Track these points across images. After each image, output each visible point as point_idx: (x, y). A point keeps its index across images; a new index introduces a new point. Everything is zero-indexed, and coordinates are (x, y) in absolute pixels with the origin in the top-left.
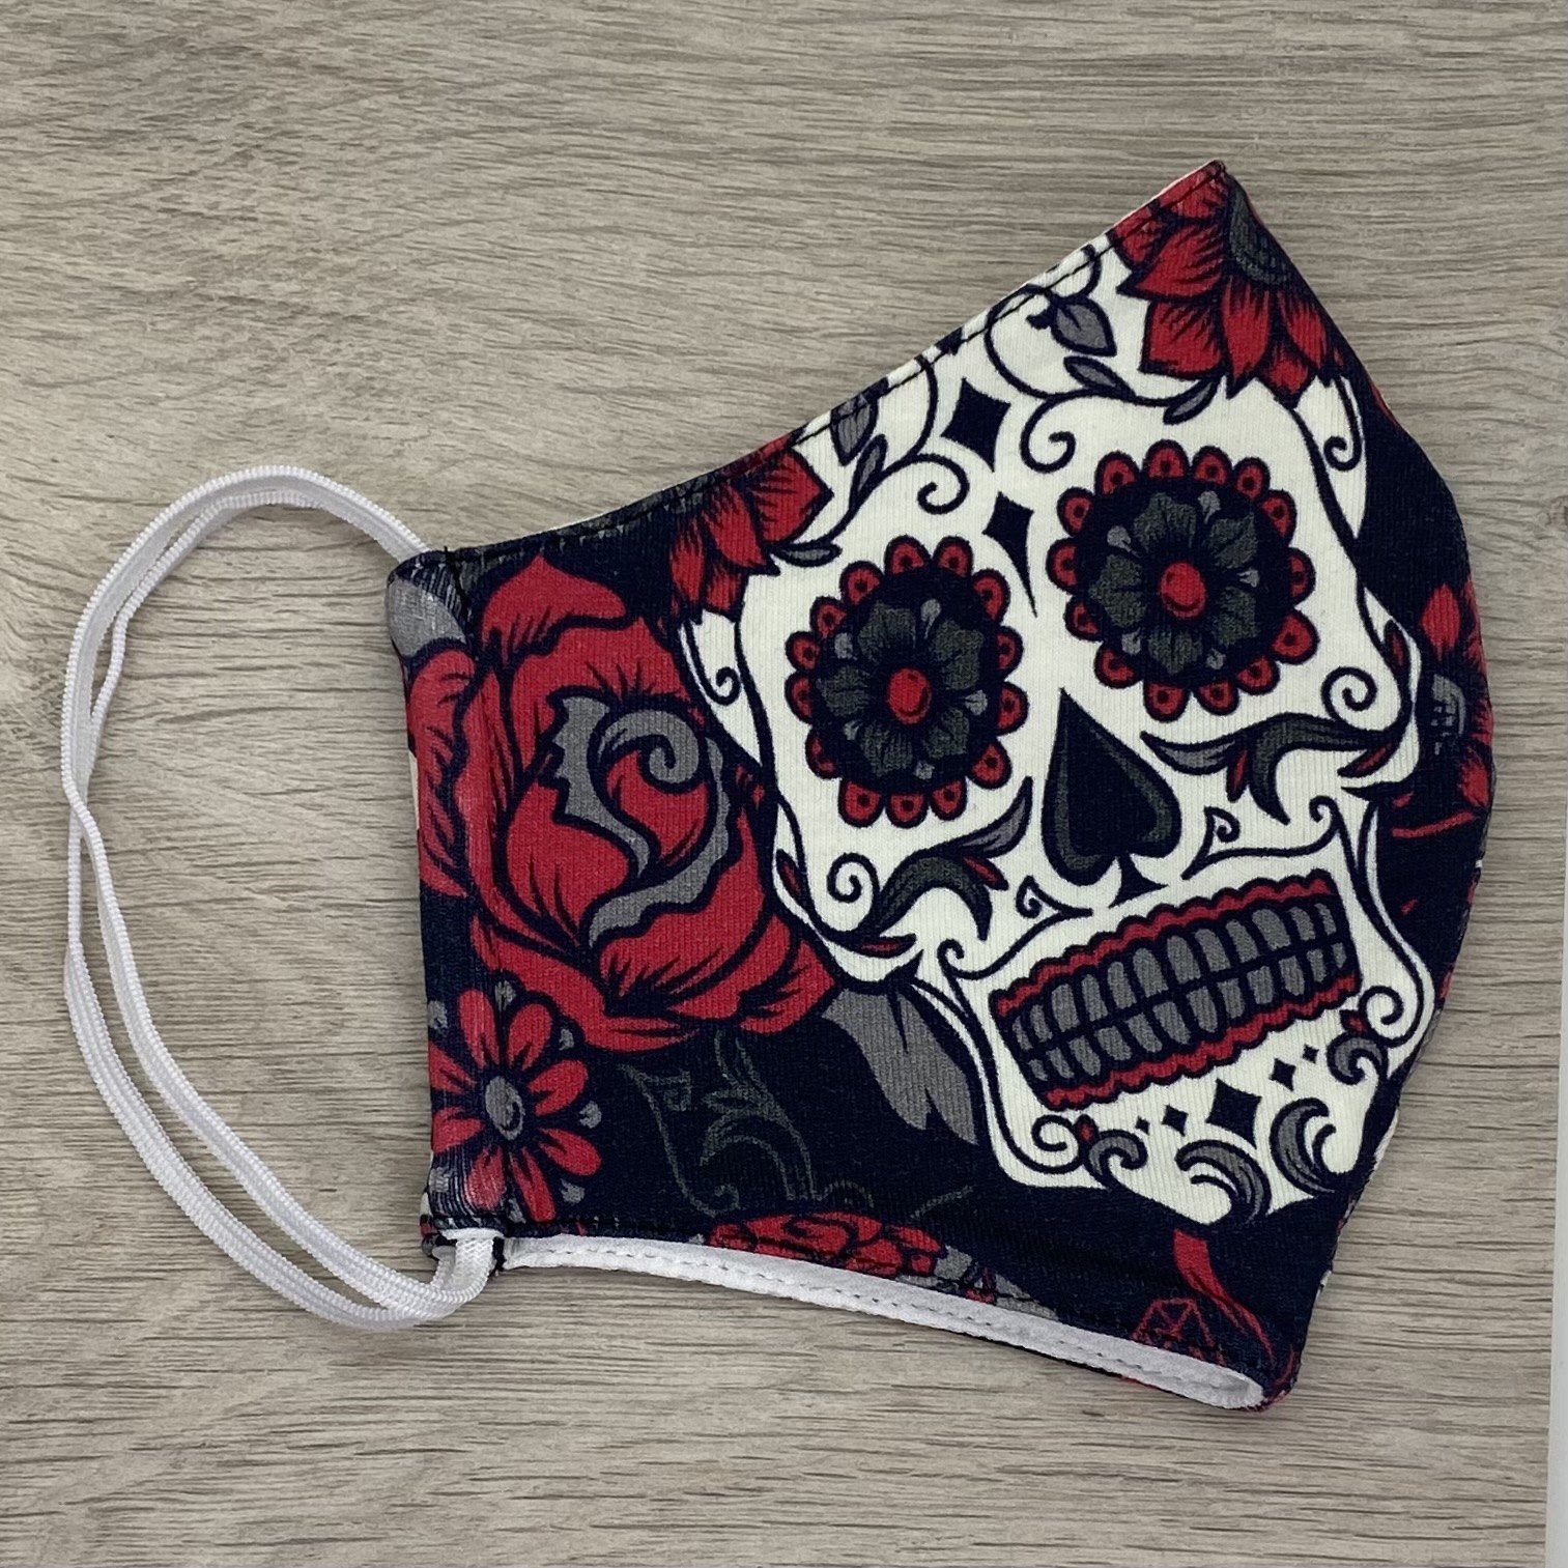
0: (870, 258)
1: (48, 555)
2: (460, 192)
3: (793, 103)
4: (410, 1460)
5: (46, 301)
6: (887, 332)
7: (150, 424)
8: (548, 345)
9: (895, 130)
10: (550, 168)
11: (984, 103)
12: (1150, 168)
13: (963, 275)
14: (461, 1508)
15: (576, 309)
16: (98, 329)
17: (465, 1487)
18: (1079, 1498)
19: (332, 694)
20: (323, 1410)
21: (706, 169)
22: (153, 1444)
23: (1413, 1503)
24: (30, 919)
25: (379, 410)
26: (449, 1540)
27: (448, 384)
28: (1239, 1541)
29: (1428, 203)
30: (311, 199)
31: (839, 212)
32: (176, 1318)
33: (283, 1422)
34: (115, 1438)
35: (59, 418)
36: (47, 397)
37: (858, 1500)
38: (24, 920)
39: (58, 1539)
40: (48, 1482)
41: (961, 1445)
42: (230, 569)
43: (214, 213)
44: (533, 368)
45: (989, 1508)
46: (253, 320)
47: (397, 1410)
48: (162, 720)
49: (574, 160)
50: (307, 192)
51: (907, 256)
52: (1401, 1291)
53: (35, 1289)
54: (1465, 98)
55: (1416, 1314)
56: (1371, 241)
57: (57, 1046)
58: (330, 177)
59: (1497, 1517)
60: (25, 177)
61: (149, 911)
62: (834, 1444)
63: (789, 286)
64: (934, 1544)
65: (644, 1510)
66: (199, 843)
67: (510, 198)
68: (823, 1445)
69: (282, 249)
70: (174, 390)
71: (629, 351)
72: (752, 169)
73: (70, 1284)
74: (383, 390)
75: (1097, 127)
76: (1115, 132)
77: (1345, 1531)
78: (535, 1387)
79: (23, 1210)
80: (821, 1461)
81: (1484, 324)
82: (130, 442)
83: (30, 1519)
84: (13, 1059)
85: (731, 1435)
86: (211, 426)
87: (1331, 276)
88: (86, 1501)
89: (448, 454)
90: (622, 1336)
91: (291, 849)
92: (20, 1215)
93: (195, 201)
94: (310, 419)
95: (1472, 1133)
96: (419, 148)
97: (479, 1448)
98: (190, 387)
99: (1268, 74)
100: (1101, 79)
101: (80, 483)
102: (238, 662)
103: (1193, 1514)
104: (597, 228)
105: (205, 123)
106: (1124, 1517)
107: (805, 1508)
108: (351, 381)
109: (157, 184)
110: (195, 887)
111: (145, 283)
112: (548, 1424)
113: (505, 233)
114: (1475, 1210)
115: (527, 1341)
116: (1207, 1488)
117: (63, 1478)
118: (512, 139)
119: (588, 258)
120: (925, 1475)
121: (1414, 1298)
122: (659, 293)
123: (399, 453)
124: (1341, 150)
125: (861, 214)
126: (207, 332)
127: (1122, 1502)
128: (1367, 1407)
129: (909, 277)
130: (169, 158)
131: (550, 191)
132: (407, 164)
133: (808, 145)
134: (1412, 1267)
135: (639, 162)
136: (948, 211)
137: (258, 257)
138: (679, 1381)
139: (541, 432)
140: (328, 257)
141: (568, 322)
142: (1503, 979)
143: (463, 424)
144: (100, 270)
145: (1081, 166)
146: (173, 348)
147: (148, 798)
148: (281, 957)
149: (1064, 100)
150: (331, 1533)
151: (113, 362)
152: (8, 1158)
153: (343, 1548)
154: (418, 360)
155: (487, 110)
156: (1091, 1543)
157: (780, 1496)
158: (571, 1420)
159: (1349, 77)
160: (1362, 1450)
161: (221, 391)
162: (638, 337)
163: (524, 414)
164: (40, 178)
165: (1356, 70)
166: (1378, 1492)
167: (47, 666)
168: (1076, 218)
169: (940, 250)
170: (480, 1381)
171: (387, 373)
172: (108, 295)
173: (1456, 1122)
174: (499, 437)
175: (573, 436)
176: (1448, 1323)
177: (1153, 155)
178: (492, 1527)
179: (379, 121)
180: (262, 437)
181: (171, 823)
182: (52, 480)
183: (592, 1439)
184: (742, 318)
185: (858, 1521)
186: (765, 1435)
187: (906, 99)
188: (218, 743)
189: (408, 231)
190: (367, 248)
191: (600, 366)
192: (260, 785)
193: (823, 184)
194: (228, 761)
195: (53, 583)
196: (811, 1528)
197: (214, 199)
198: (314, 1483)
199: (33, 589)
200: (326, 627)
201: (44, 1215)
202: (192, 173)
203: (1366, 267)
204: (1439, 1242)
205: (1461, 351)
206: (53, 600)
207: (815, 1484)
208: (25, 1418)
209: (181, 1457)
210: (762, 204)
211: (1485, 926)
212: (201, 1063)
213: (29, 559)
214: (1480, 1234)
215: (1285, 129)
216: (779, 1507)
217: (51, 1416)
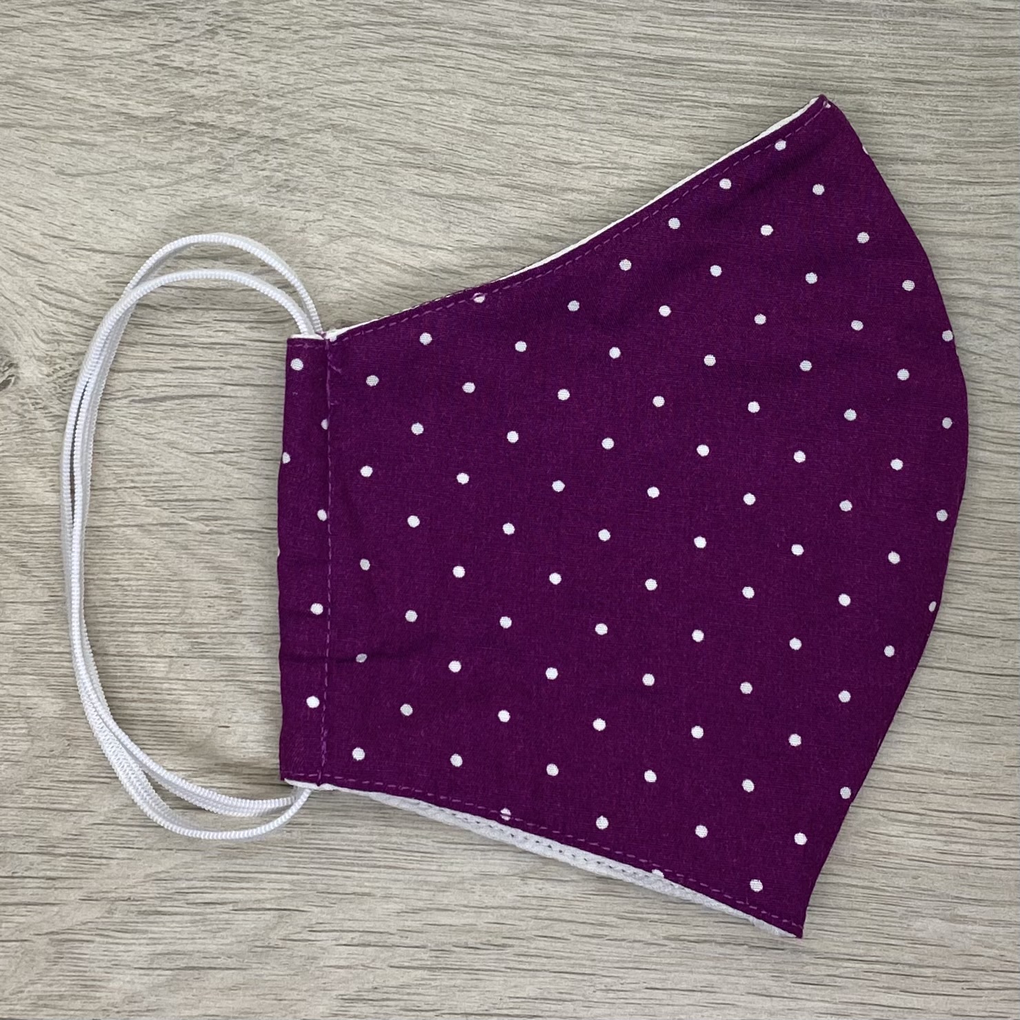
0: (617, 118)
1: (64, 287)
2: (353, 63)
3: (572, 17)
4: (268, 916)
5: (76, 120)
6: (626, 167)
7: (140, 204)
8: (405, 165)
9: (635, 39)
10: (411, 50)
11: (695, 24)
12: (798, 72)
13: (676, 134)
14: (301, 950)
15: (424, 141)
16: (108, 139)
17: (305, 936)
18: (718, 959)
19: (248, 388)
20: (212, 879)
21: (513, 56)
22: (95, 896)
23: (939, 970)
24: (34, 532)
25: (291, 201)
26: (292, 972)
27: (338, 186)
28: (823, 993)
29: (976, 104)
30: (254, 62)
31: (598, 88)
32: (116, 811)
33: (184, 886)
34: (70, 891)
35: (79, 197)
36: (71, 183)
37: (570, 955)
38: (31, 533)
39: (27, 959)
40: (22, 920)
41: (640, 920)
42: (186, 302)
43: (190, 68)
44: (394, 178)
45: (656, 964)
46: (211, 138)
47: (261, 881)
48: (133, 401)
49: (428, 46)
50: (252, 57)
51: (641, 120)
52: (936, 825)
53: (21, 786)
54: (1002, 37)
55: (945, 842)
56: (938, 126)
57: (46, 620)
58: (268, 49)
59: (994, 982)
60: (67, 38)
61: (115, 529)
62: (556, 916)
63: (564, 134)
64: (620, 987)
65: (425, 956)
66: (152, 484)
67: (384, 68)
68: (548, 916)
69: (234, 93)
70: (156, 181)
71: (458, 171)
72: (543, 58)
73: (46, 784)
74: (295, 188)
75: (766, 43)
76: (777, 48)
77: (893, 988)
78: (356, 869)
79: (17, 732)
80: (546, 927)
81: (1009, 183)
82: (125, 214)
83: (9, 944)
84: (17, 627)
85: (486, 907)
86: (179, 207)
87: (912, 148)
88: (47, 934)
89: (335, 232)
90: (417, 836)
91: (214, 491)
92: (15, 735)
93: (179, 59)
94: (246, 205)
95: (988, 720)
96: (328, 33)
97: (315, 909)
98: (167, 180)
99: (876, 16)
100: (769, 13)
101: (89, 240)
102: (187, 364)
103: (793, 973)
104: (439, 90)
105: (188, 10)
106: (747, 973)
107: (533, 959)
108: (274, 181)
109: (154, 48)
110: (148, 514)
111: (142, 111)
112: (364, 894)
113: (381, 91)
114: (988, 772)
115: (353, 837)
116: (804, 955)
117: (33, 917)
118: (387, 31)
119: (433, 109)
120: (616, 940)
121: (945, 830)
122: (478, 135)
123: (303, 230)
124: (922, 67)
125: (612, 90)
126: (180, 145)
127: (746, 963)
128: (911, 903)
129: (641, 133)
130: (163, 31)
131: (412, 65)
132: (320, 43)
133: (579, 44)
134: (945, 809)
135: (470, 49)
136: (668, 91)
137: (219, 97)
138: (454, 868)
139: (397, 220)
140: (264, 100)
141: (418, 150)
142: (1009, 617)
143: (346, 213)
144: (112, 101)
145: (753, 68)
146: (157, 154)
147: (120, 452)
148: (202, 565)
149: (744, 25)
150: (214, 963)
151: (116, 161)
152: (9, 695)
153: (220, 974)
154: (318, 170)
155: (373, 11)
156: (724, 990)
157: (517, 950)
158: (379, 893)
159: (928, 20)
160: (906, 933)
161: (188, 183)
162: (463, 162)
163: (386, 208)
164: (76, 40)
165: (932, 16)
166: (916, 962)
167: (58, 361)
168: (750, 101)
169: (661, 117)
170: (320, 863)
171: (298, 177)
172: (117, 118)
173: (977, 712)
174: (369, 222)
175: (418, 224)
176: (967, 848)
177: (800, 64)
178: (322, 964)
179: (302, 14)
180: (211, 215)
181: (135, 470)
182: (70, 237)
183: (393, 906)
184: (532, 153)
185: (569, 970)
186: (510, 908)
187: (644, 19)
188: (170, 418)
189: (317, 86)
190: (289, 95)
191: (437, 179)
192: (197, 447)
193: (589, 70)
194: (175, 429)
195: (66, 306)
196: (538, 973)
197: (191, 59)
198: (203, 928)
199: (53, 309)
200: (246, 343)
201: (32, 736)
202: (177, 41)
203: (935, 143)
204: (961, 792)
205: (994, 201)
206: (66, 316)
207: (542, 944)
208: (10, 874)
209: (113, 907)
210: (549, 80)
211: (999, 580)
212: (144, 635)
213: (51, 289)
214: (990, 788)
215: (885, 52)
216: (516, 958)
217: (26, 874)
